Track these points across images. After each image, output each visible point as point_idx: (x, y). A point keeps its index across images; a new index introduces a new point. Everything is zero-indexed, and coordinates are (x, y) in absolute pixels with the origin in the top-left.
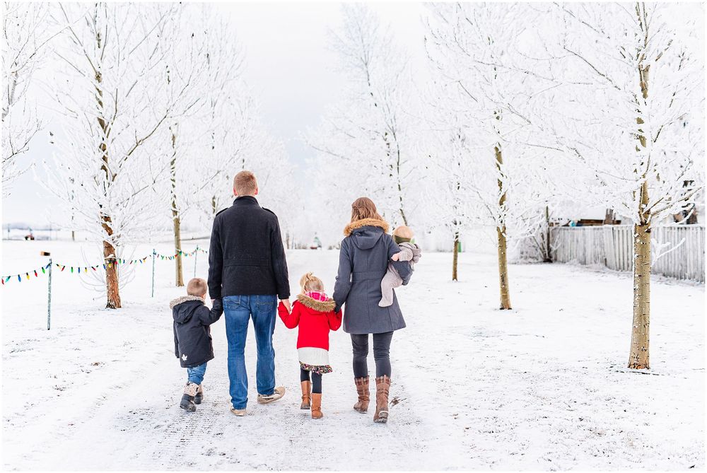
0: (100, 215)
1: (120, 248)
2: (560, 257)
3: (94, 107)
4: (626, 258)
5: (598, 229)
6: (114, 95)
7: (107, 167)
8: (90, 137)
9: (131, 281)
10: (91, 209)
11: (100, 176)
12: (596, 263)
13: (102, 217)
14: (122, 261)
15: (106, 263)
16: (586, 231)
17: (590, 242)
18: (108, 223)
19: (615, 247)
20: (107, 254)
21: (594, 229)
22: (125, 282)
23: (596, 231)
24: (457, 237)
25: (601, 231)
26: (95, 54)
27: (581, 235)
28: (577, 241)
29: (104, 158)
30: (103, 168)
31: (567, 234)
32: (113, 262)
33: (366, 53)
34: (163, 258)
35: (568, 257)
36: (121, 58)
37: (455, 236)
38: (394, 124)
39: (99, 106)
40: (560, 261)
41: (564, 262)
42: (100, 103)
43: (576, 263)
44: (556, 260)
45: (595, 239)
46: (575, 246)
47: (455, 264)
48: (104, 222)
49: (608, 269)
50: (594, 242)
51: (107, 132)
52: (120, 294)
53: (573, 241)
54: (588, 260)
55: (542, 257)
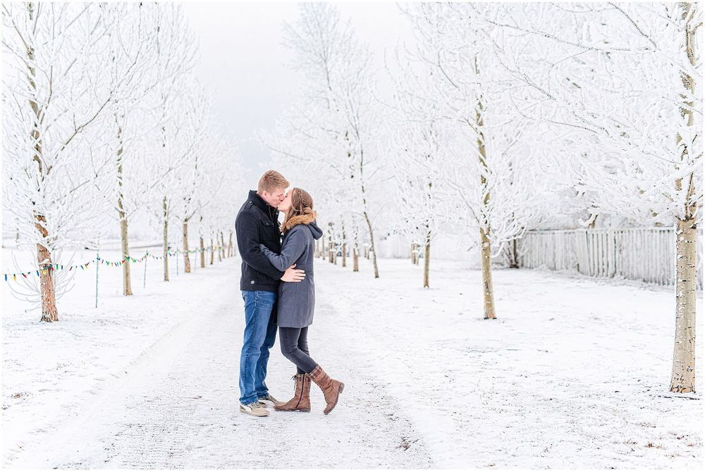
0: (33, 213)
1: (57, 253)
2: (527, 262)
3: (26, 88)
4: (601, 264)
5: (570, 233)
6: (49, 73)
7: (40, 158)
8: (19, 123)
9: (69, 290)
10: (22, 206)
11: (32, 167)
12: (567, 268)
13: (36, 217)
14: (60, 267)
15: (41, 270)
16: (556, 235)
17: (560, 247)
18: (41, 222)
19: (588, 249)
20: (41, 259)
21: (566, 233)
22: (62, 291)
25: (573, 235)
26: (25, 26)
27: (551, 239)
28: (546, 246)
29: (37, 148)
30: (36, 158)
31: (536, 239)
32: (49, 268)
33: (325, 49)
34: (108, 263)
35: (535, 262)
36: (57, 31)
38: (357, 123)
39: (31, 87)
40: (527, 267)
41: (531, 268)
42: (32, 84)
43: (545, 269)
44: (522, 265)
45: (566, 243)
46: (544, 251)
48: (37, 222)
49: (581, 275)
50: (565, 247)
51: (40, 118)
52: (57, 305)
53: (542, 245)
54: (558, 265)
55: (507, 263)
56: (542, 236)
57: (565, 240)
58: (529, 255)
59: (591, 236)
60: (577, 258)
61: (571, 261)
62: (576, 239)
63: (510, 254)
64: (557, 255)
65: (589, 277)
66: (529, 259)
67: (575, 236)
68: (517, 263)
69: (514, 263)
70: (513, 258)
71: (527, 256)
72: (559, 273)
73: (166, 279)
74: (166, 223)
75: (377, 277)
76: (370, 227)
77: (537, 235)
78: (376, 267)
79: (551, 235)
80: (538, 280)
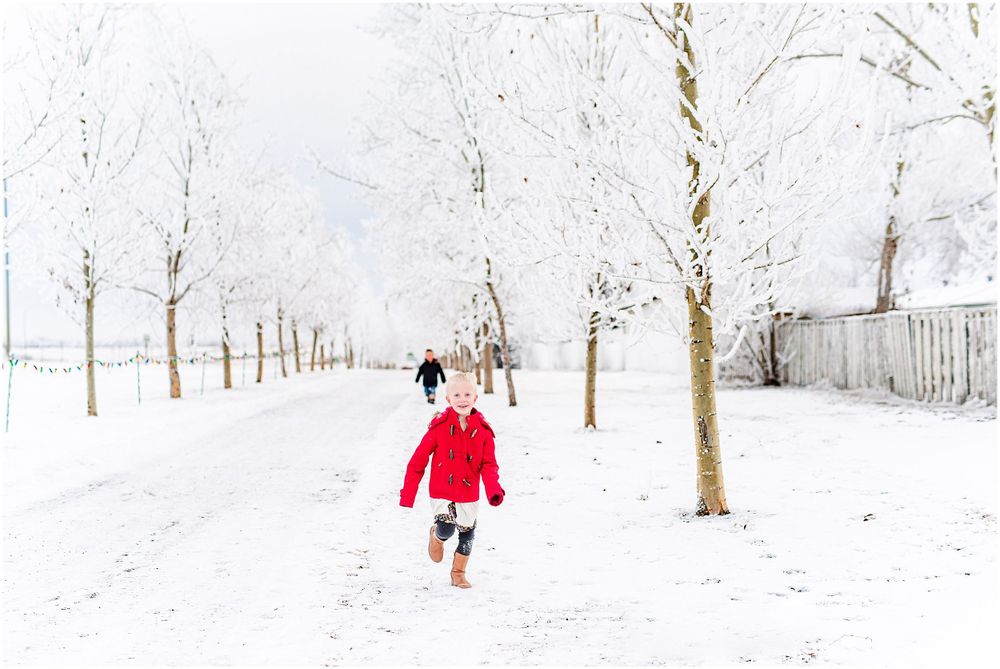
2: (795, 376)
4: (928, 377)
5: (875, 320)
12: (869, 386)
16: (848, 325)
17: (855, 347)
19: (913, 350)
21: (867, 320)
23: (869, 325)
24: (593, 331)
25: (882, 324)
27: (838, 333)
28: (830, 345)
31: (810, 333)
35: (809, 374)
37: (589, 327)
40: (794, 384)
41: (801, 385)
43: (827, 386)
44: (786, 381)
45: (867, 339)
46: (825, 355)
47: (591, 391)
49: (897, 398)
50: (866, 345)
53: (821, 345)
54: (852, 379)
55: (759, 376)
56: (821, 327)
57: (866, 333)
58: (798, 363)
59: (918, 325)
60: (888, 366)
61: (878, 373)
62: (888, 331)
63: (764, 361)
64: (850, 361)
65: (913, 401)
66: (798, 370)
67: (886, 326)
68: (777, 376)
69: (771, 377)
70: (770, 368)
71: (795, 364)
72: (856, 395)
73: (92, 412)
74: (90, 301)
75: (513, 404)
76: (499, 310)
77: (813, 327)
78: (510, 385)
79: (838, 326)
80: (817, 409)
